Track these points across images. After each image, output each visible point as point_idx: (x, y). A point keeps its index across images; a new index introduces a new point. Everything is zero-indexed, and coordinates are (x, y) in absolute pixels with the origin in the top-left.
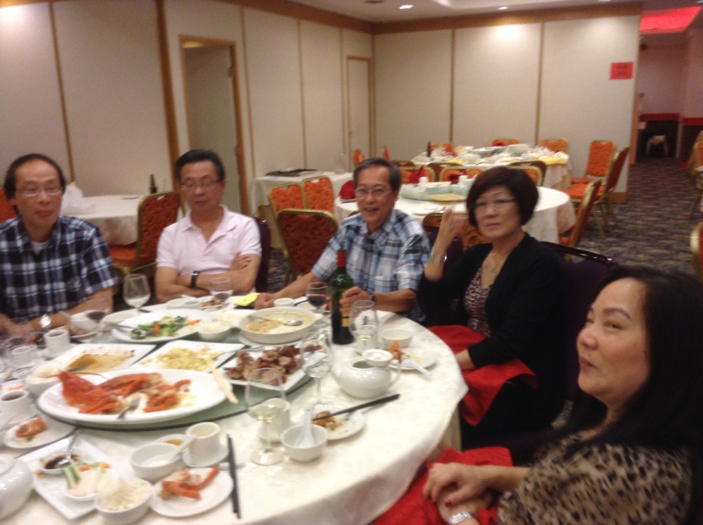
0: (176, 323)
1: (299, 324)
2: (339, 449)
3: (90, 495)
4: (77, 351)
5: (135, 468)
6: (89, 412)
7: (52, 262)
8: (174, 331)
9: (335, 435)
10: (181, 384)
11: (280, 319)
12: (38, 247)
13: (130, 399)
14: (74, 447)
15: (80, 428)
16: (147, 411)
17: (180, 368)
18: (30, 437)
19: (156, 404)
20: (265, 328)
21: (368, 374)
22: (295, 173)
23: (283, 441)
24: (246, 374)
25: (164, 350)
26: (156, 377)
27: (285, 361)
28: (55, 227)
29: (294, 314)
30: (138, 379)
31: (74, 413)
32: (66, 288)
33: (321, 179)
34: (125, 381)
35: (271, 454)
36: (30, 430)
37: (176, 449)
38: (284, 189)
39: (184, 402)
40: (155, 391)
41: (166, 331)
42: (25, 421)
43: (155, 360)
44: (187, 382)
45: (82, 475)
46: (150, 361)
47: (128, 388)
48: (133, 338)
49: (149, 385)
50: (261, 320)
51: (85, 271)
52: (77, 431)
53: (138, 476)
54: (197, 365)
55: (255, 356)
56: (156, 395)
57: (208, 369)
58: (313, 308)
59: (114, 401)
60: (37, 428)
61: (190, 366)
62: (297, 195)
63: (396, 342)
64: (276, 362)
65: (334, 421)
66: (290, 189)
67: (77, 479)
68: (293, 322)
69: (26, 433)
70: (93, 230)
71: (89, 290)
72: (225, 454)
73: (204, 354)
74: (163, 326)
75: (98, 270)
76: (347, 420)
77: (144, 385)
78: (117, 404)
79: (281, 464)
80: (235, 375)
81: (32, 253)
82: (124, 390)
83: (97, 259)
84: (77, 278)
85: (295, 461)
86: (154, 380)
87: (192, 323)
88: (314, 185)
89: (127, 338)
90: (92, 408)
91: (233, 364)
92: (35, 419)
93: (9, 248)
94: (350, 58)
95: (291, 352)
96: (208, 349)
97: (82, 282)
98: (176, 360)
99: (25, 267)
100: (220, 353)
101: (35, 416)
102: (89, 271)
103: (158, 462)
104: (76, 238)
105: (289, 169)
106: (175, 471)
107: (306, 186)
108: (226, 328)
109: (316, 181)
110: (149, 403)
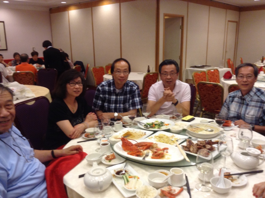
0: (161, 124)
1: (212, 131)
2: (236, 191)
3: (133, 189)
4: (125, 130)
5: (150, 181)
6: (131, 154)
7: (121, 97)
8: (160, 127)
9: (234, 184)
10: (164, 149)
11: (203, 128)
12: (118, 91)
13: (146, 152)
14: (126, 167)
15: (127, 160)
16: (152, 158)
17: (163, 142)
18: (110, 160)
19: (156, 156)
20: (197, 131)
21: (248, 159)
22: (203, 67)
23: (211, 182)
24: (191, 149)
25: (157, 134)
26: (155, 145)
27: (208, 146)
28: (124, 85)
29: (210, 126)
30: (148, 144)
31: (125, 154)
32: (123, 107)
33: (214, 70)
34: (144, 144)
35: (205, 187)
36: (110, 158)
37: (166, 177)
38: (199, 73)
39: (166, 157)
40: (155, 151)
41: (157, 127)
42: (109, 154)
43: (154, 137)
44: (167, 149)
45: (130, 179)
46: (152, 138)
47: (145, 147)
48: (145, 128)
49: (153, 148)
50: (195, 127)
51: (131, 101)
52: (127, 161)
53: (151, 185)
54: (170, 142)
55: (195, 142)
56: (156, 152)
57: (175, 145)
58: (218, 125)
59: (141, 152)
60: (112, 157)
61: (168, 142)
62: (205, 76)
63: (260, 146)
64: (204, 147)
65: (232, 178)
66: (201, 74)
67: (128, 181)
68: (210, 130)
69: (108, 159)
70: (136, 87)
71: (131, 108)
72: (185, 183)
73: (172, 138)
74: (156, 125)
75: (136, 101)
76: (238, 178)
77: (151, 147)
78: (142, 153)
79: (209, 192)
80: (186, 149)
81: (115, 93)
82: (143, 148)
83: (136, 97)
84: (128, 103)
85: (216, 192)
86: (155, 146)
87: (167, 125)
88: (212, 72)
89: (143, 127)
90: (133, 153)
91: (185, 144)
92: (112, 154)
93: (108, 90)
94: (229, 21)
95: (211, 143)
96: (174, 136)
97: (129, 105)
98: (162, 139)
99: (112, 97)
100: (179, 139)
101: (112, 153)
102: (132, 101)
103: (158, 181)
104: (130, 89)
105: (199, 65)
106: (165, 186)
107: (208, 72)
108: (181, 129)
109: (212, 71)
110: (153, 155)
